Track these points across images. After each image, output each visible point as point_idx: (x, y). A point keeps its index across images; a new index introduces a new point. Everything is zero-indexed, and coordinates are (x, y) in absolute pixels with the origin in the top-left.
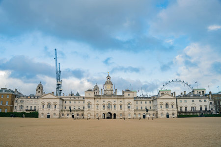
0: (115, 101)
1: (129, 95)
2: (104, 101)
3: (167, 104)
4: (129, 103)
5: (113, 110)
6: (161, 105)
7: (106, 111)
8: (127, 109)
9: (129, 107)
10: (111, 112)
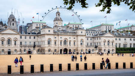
0: (70, 38)
1: (82, 32)
2: (61, 38)
3: (108, 42)
4: (82, 40)
5: (69, 46)
6: (105, 42)
7: (63, 47)
8: (80, 46)
9: (81, 44)
10: (67, 48)
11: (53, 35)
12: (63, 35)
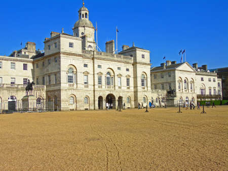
1: (143, 56)
2: (100, 67)
3: (185, 81)
6: (180, 81)
7: (105, 90)
8: (140, 89)
10: (114, 94)
11: (80, 55)
12: (104, 59)
